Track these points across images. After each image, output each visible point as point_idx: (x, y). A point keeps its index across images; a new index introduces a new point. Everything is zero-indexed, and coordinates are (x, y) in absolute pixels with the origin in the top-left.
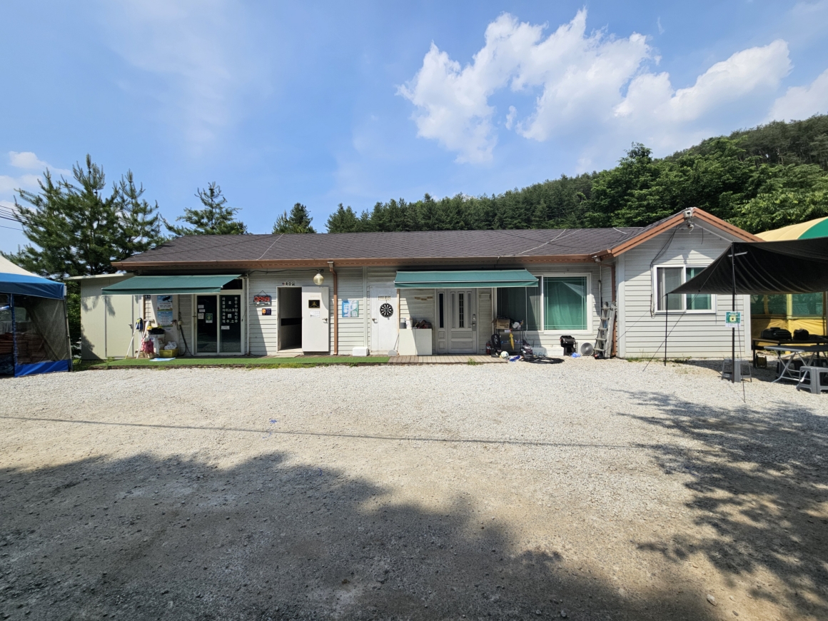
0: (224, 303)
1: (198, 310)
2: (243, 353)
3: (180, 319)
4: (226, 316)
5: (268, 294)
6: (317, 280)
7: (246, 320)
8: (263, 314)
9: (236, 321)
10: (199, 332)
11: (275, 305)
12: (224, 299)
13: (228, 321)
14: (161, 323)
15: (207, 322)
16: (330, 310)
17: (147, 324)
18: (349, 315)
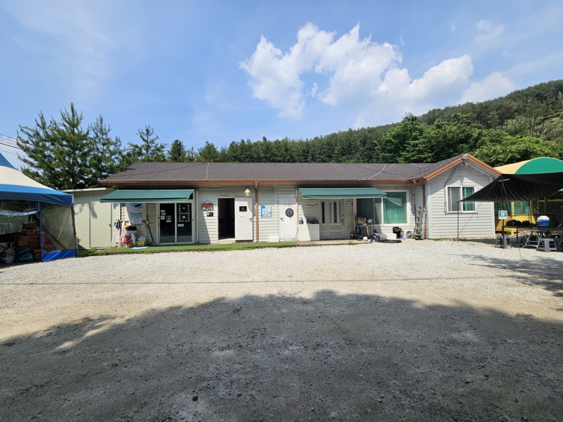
0: (180, 208)
1: (161, 213)
2: (193, 242)
3: (148, 219)
4: (181, 217)
5: (211, 202)
6: (246, 193)
7: (196, 220)
8: (208, 216)
9: (189, 221)
10: (161, 229)
11: (216, 210)
12: (180, 206)
13: (183, 221)
14: (133, 223)
15: (167, 221)
16: (253, 213)
17: (123, 224)
18: (265, 216)
